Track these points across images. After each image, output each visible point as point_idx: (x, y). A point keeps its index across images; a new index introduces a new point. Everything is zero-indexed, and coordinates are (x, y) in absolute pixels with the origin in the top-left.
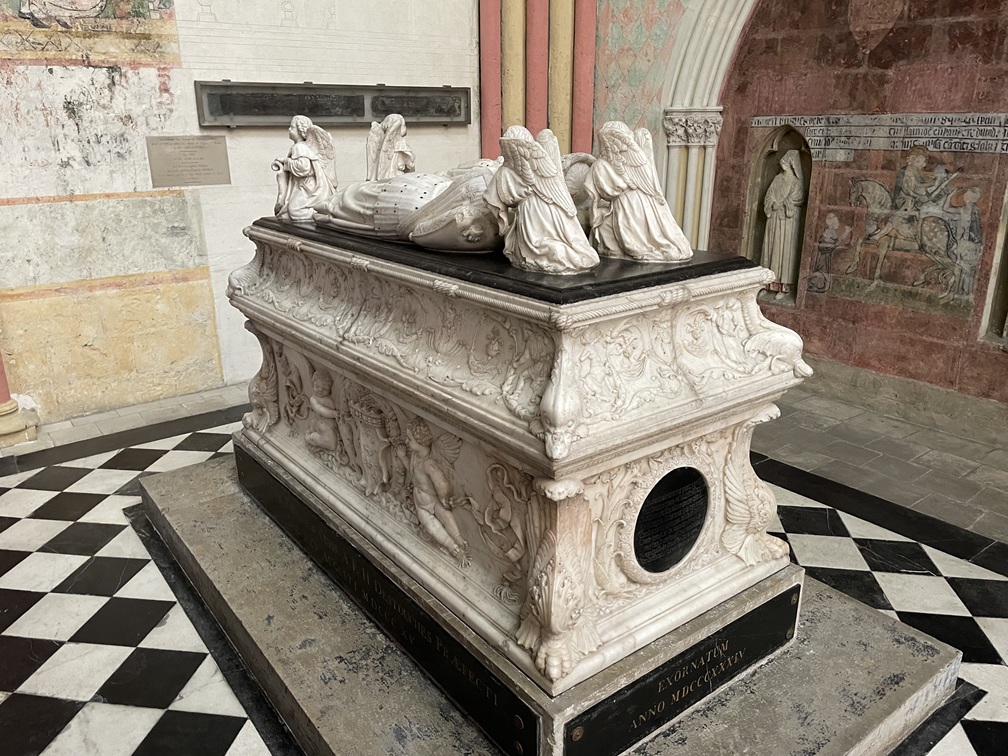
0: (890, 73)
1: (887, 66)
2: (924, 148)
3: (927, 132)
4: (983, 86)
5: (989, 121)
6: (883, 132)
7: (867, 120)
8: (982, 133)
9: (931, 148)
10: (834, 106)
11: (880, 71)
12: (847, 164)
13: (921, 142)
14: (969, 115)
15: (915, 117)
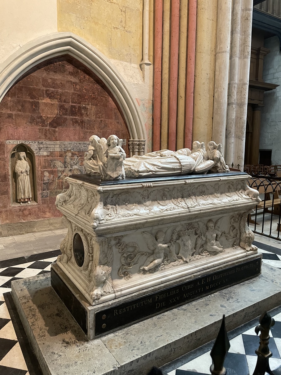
0: (57, 129)
1: (55, 127)
2: (70, 150)
3: (70, 146)
4: (82, 135)
5: (85, 144)
6: (58, 146)
7: (52, 142)
8: (84, 146)
9: (72, 150)
10: (40, 138)
11: (54, 129)
12: (48, 156)
13: (69, 149)
14: (80, 142)
15: (66, 142)
